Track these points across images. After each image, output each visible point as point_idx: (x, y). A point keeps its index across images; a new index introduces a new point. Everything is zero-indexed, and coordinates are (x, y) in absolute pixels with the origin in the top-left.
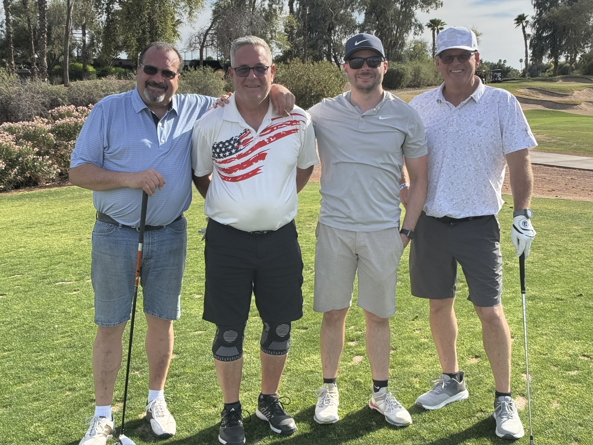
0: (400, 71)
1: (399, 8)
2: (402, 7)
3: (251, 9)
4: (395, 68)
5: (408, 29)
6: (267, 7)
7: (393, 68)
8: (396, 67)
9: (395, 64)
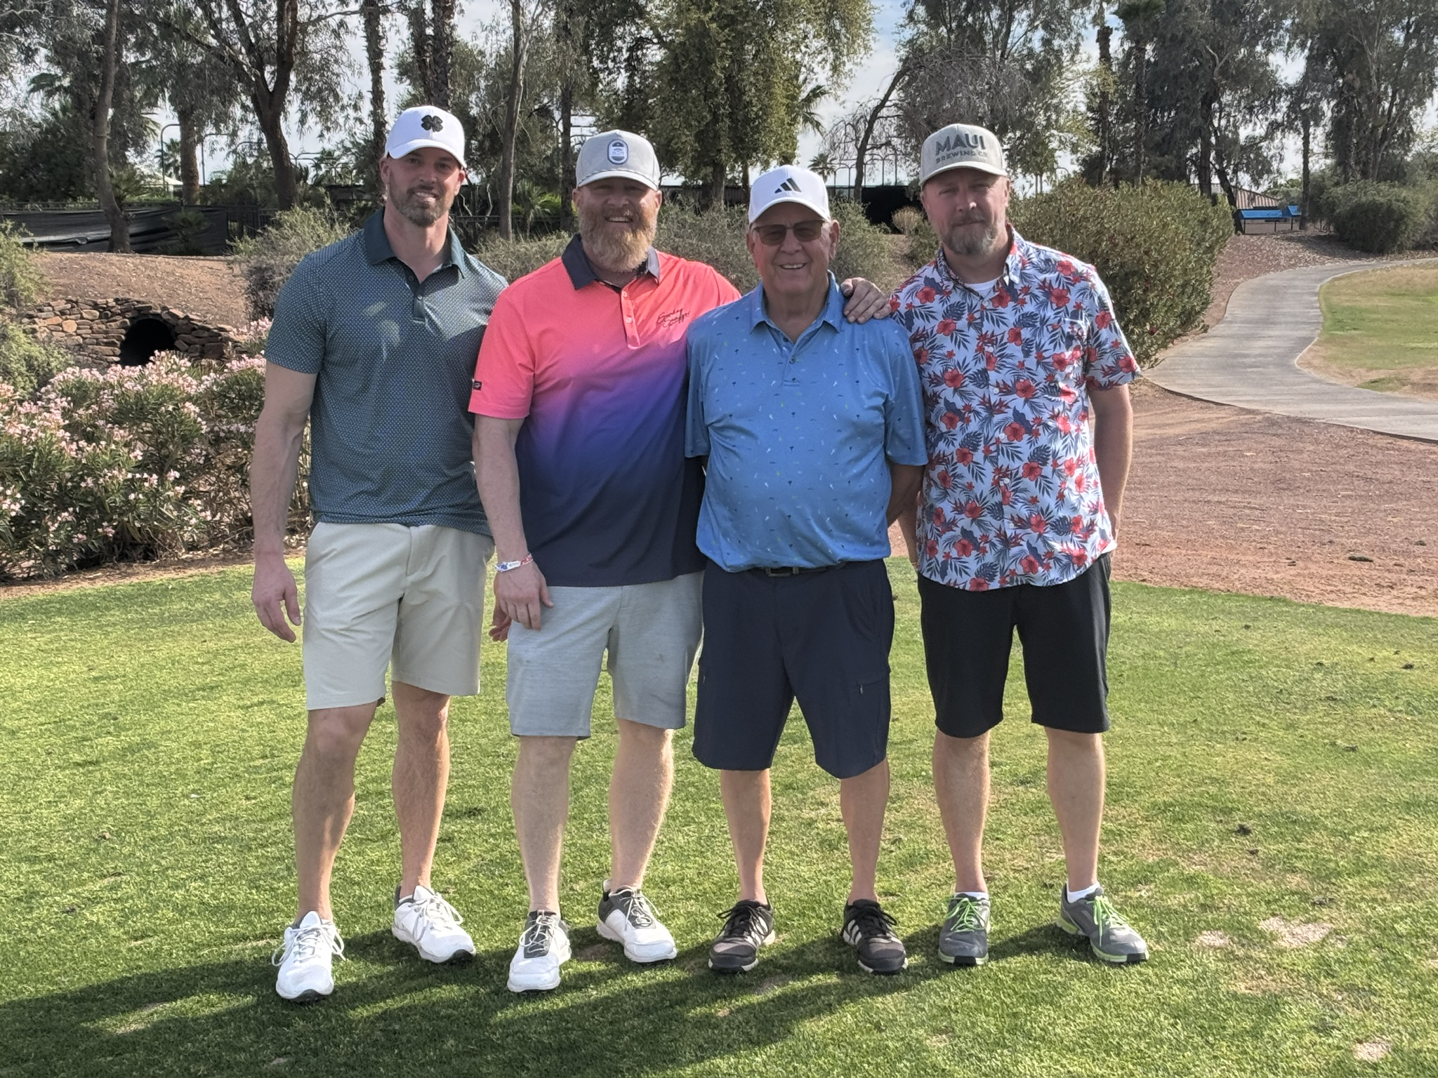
0: (1395, 205)
1: (1401, 42)
2: (1408, 39)
3: (999, 53)
4: (1381, 200)
5: (1425, 97)
6: (1037, 46)
7: (1377, 198)
8: (1384, 196)
9: (1384, 187)
